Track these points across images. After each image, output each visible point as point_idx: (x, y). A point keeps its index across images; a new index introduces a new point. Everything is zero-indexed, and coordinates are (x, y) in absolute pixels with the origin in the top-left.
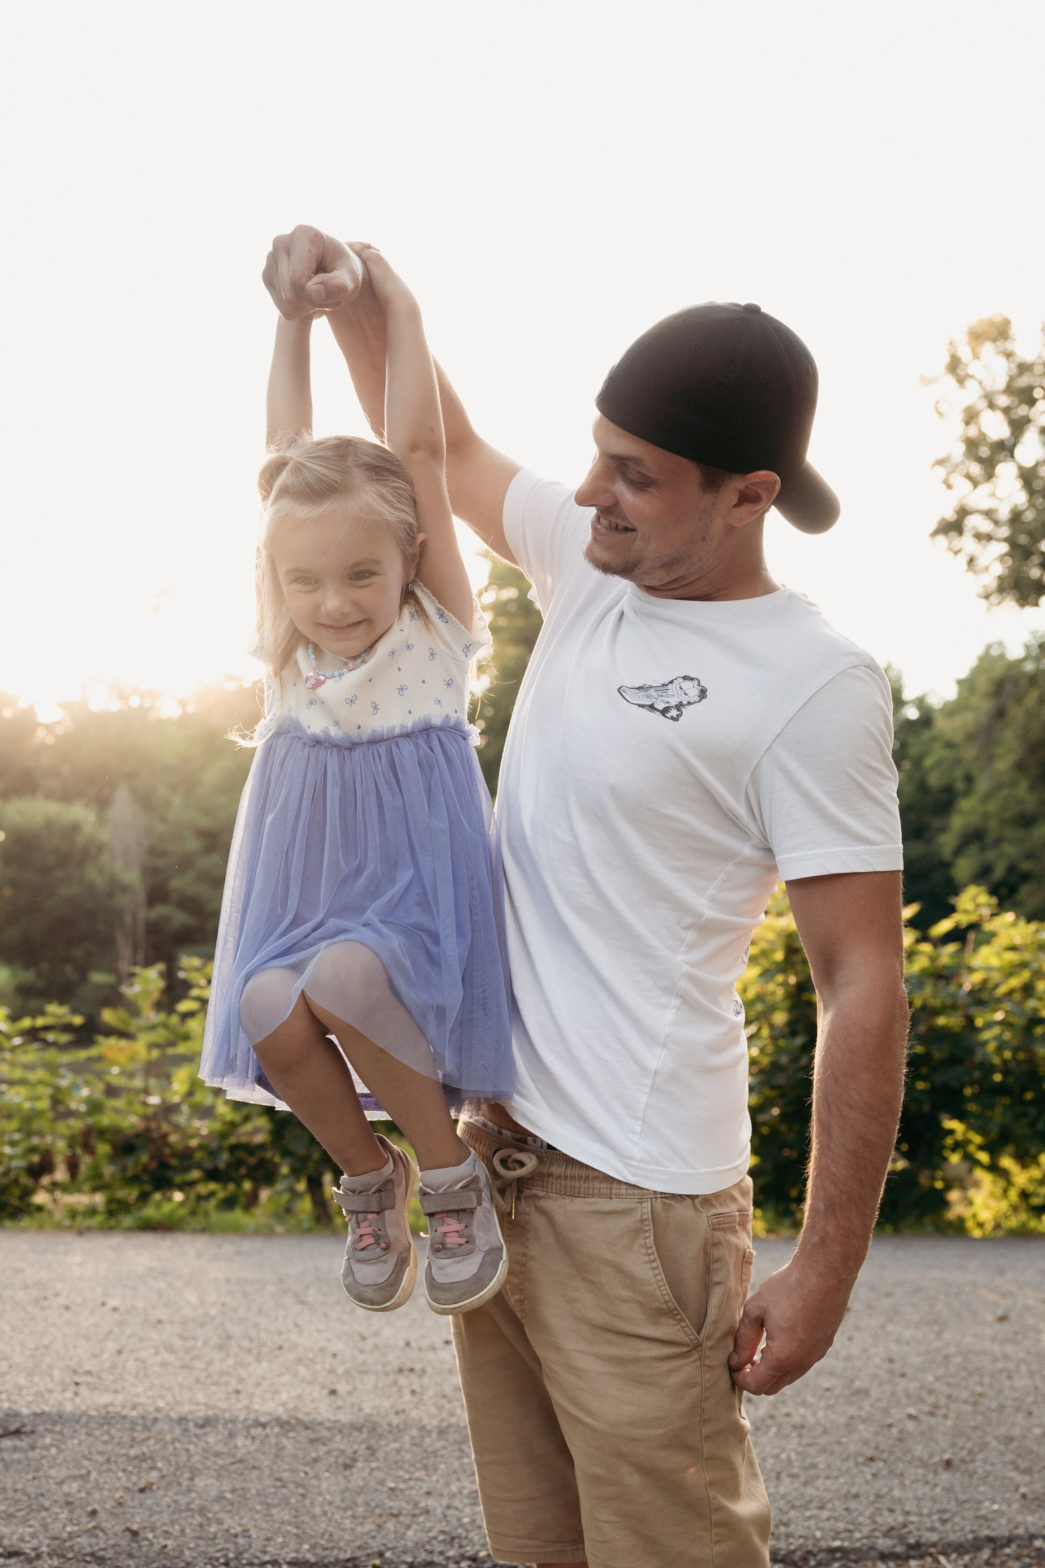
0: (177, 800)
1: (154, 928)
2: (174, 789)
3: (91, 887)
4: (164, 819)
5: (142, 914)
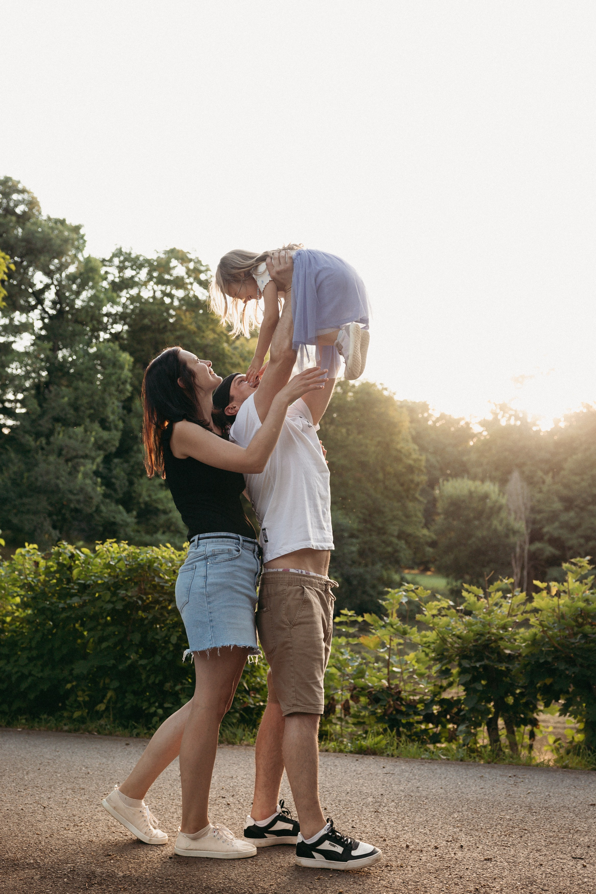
0: (549, 479)
1: (533, 556)
2: (546, 473)
3: (495, 530)
4: (541, 491)
5: (527, 547)
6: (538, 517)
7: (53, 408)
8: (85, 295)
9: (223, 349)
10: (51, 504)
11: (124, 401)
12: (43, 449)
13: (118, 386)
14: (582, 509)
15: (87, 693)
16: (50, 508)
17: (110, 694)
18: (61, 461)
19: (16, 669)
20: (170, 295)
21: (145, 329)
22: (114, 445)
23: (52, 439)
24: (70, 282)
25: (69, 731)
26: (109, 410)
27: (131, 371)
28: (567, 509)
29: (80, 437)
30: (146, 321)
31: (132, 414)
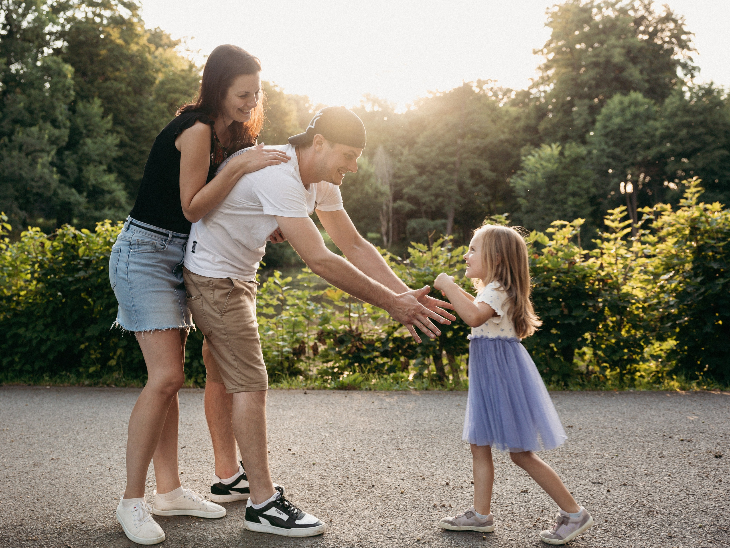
0: (406, 151)
1: (396, 211)
2: (404, 147)
3: (367, 194)
4: (400, 161)
5: (391, 205)
6: (399, 181)
7: (12, 112)
8: (30, 17)
9: (146, 58)
10: (17, 190)
11: (70, 104)
12: (6, 146)
13: (64, 92)
14: (432, 173)
15: (98, 351)
16: (16, 194)
17: (119, 352)
18: (23, 155)
19: (35, 335)
20: (100, 15)
21: (81, 44)
22: (64, 141)
23: (13, 138)
24: (17, 7)
25: (90, 386)
26: (58, 112)
27: (73, 79)
28: (421, 174)
29: (36, 135)
30: (82, 38)
31: (76, 115)
